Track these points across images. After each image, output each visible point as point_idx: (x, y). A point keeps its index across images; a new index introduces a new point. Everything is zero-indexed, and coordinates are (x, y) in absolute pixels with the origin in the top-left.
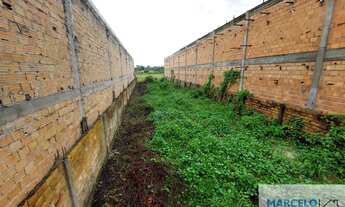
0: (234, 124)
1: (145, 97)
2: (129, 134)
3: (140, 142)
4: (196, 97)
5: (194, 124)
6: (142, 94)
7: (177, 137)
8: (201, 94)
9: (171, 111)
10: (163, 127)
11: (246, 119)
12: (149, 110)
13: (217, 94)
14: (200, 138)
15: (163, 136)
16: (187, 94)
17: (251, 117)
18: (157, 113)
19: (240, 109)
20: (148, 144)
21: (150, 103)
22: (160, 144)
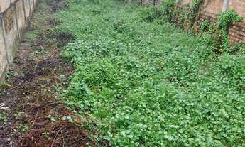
0: (206, 66)
1: (58, 15)
2: (29, 77)
3: (46, 91)
4: (150, 20)
5: (140, 63)
6: (55, 10)
7: (111, 84)
8: (158, 15)
9: (104, 41)
10: (87, 67)
11: (226, 59)
12: (65, 37)
13: (185, 15)
14: (147, 85)
15: (87, 81)
16: (135, 15)
17: (234, 57)
18: (80, 43)
19: (219, 43)
20: (60, 94)
21: (67, 26)
22: (81, 95)
